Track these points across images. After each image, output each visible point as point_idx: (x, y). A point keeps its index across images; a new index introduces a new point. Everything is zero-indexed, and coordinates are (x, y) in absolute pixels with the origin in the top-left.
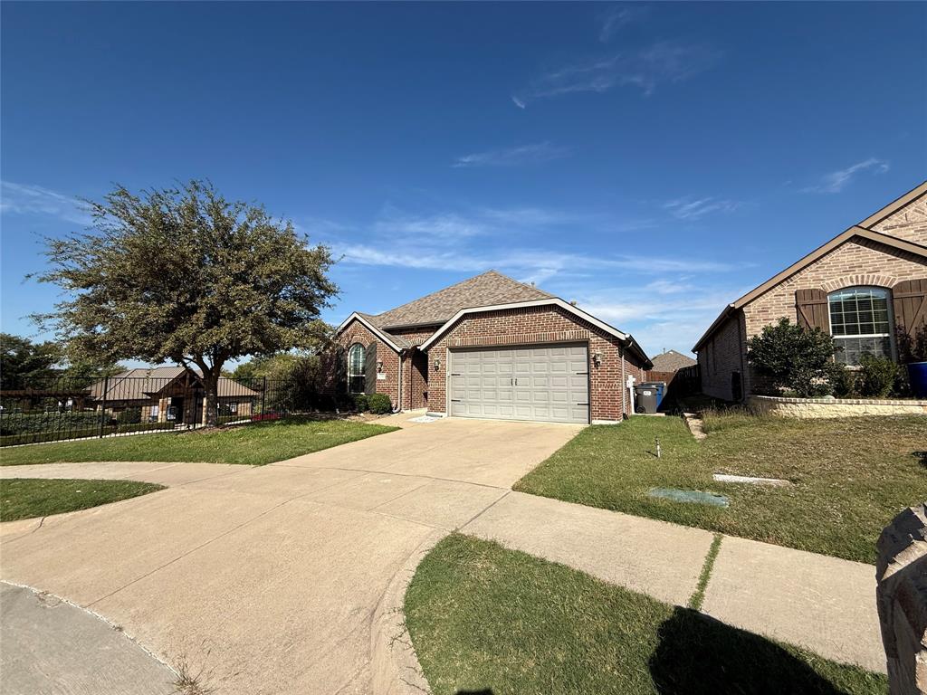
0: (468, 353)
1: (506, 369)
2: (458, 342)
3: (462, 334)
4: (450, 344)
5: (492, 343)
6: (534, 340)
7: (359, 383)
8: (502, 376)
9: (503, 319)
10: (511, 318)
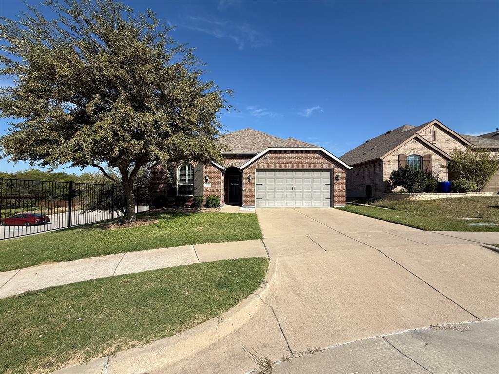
0: (267, 173)
1: (290, 181)
2: (263, 166)
3: (265, 161)
4: (258, 167)
5: (284, 168)
6: (307, 167)
7: (187, 189)
8: (287, 185)
9: (291, 155)
10: (295, 155)
